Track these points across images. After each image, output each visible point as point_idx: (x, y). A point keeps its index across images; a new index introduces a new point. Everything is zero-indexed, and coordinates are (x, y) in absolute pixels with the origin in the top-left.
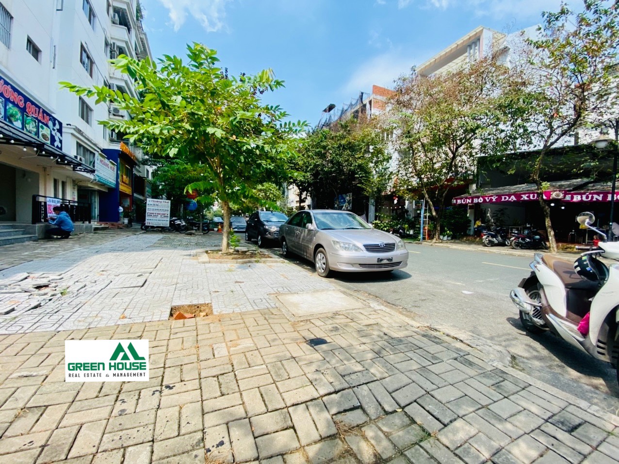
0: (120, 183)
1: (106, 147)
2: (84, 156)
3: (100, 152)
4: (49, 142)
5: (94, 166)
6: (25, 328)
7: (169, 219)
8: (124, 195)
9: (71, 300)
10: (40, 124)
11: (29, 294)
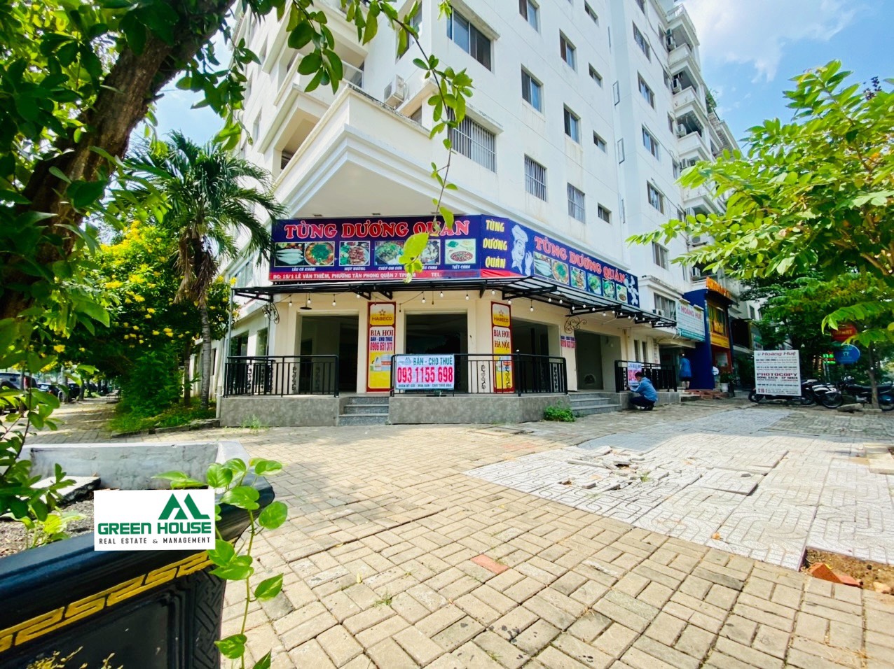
0: (711, 333)
1: (688, 290)
2: (663, 307)
3: (681, 298)
4: (626, 301)
5: (675, 318)
6: (603, 510)
7: (799, 383)
8: (718, 350)
9: (651, 490)
10: (617, 285)
11: (610, 471)
